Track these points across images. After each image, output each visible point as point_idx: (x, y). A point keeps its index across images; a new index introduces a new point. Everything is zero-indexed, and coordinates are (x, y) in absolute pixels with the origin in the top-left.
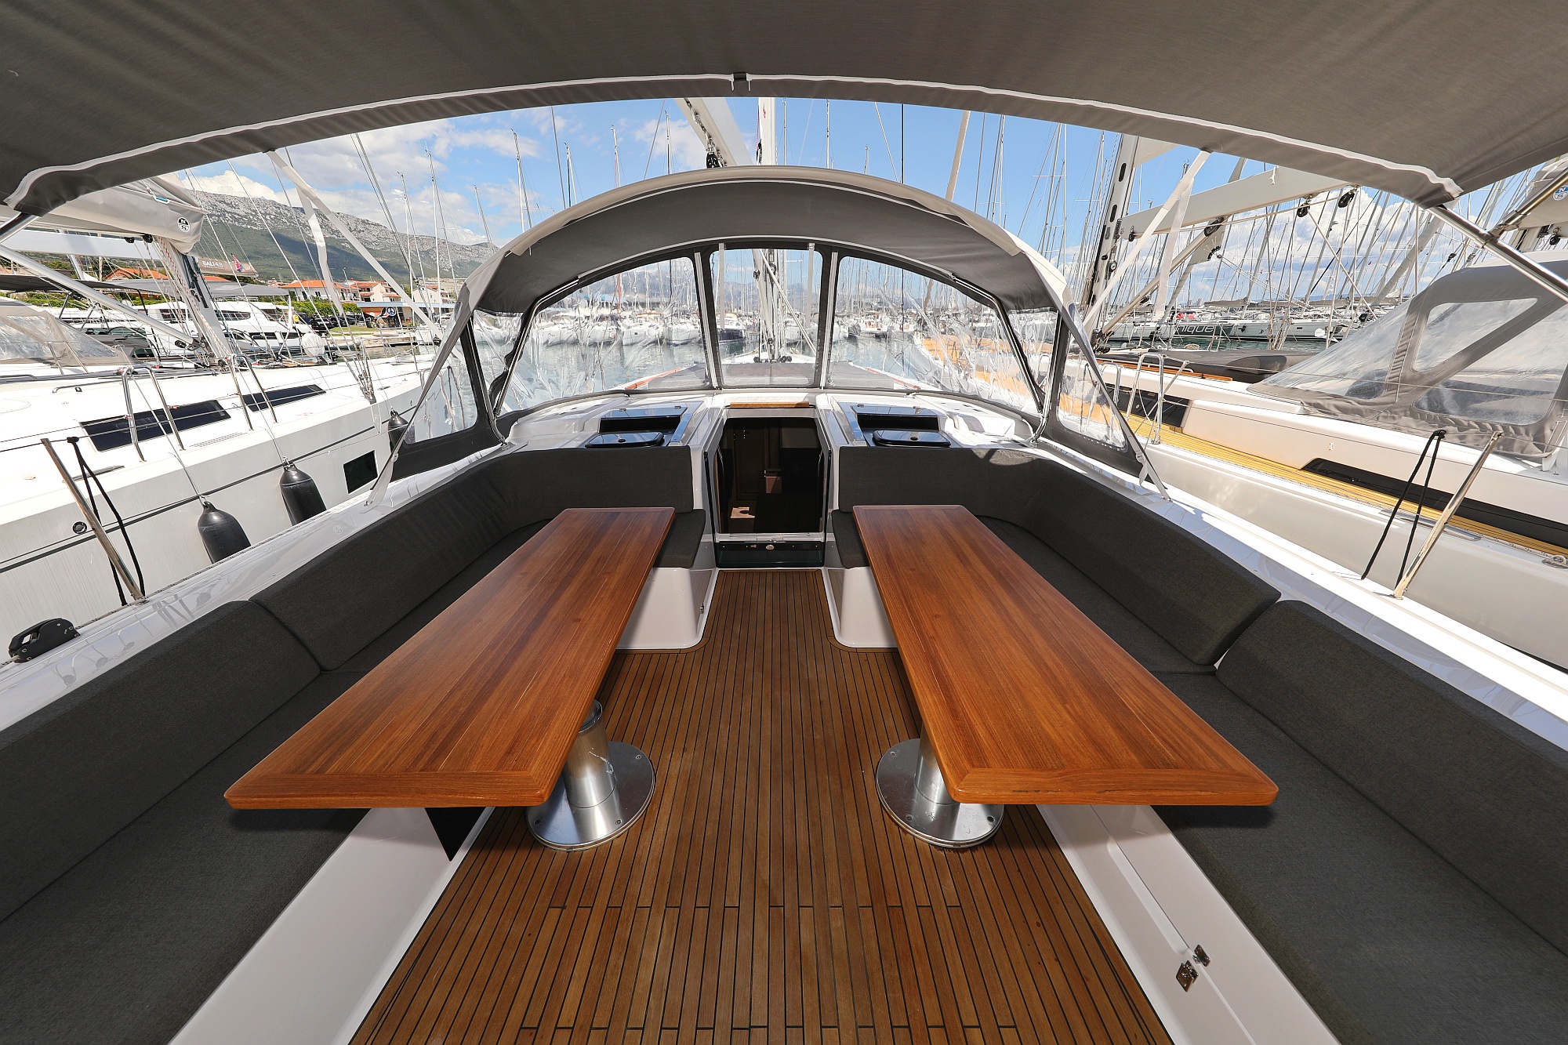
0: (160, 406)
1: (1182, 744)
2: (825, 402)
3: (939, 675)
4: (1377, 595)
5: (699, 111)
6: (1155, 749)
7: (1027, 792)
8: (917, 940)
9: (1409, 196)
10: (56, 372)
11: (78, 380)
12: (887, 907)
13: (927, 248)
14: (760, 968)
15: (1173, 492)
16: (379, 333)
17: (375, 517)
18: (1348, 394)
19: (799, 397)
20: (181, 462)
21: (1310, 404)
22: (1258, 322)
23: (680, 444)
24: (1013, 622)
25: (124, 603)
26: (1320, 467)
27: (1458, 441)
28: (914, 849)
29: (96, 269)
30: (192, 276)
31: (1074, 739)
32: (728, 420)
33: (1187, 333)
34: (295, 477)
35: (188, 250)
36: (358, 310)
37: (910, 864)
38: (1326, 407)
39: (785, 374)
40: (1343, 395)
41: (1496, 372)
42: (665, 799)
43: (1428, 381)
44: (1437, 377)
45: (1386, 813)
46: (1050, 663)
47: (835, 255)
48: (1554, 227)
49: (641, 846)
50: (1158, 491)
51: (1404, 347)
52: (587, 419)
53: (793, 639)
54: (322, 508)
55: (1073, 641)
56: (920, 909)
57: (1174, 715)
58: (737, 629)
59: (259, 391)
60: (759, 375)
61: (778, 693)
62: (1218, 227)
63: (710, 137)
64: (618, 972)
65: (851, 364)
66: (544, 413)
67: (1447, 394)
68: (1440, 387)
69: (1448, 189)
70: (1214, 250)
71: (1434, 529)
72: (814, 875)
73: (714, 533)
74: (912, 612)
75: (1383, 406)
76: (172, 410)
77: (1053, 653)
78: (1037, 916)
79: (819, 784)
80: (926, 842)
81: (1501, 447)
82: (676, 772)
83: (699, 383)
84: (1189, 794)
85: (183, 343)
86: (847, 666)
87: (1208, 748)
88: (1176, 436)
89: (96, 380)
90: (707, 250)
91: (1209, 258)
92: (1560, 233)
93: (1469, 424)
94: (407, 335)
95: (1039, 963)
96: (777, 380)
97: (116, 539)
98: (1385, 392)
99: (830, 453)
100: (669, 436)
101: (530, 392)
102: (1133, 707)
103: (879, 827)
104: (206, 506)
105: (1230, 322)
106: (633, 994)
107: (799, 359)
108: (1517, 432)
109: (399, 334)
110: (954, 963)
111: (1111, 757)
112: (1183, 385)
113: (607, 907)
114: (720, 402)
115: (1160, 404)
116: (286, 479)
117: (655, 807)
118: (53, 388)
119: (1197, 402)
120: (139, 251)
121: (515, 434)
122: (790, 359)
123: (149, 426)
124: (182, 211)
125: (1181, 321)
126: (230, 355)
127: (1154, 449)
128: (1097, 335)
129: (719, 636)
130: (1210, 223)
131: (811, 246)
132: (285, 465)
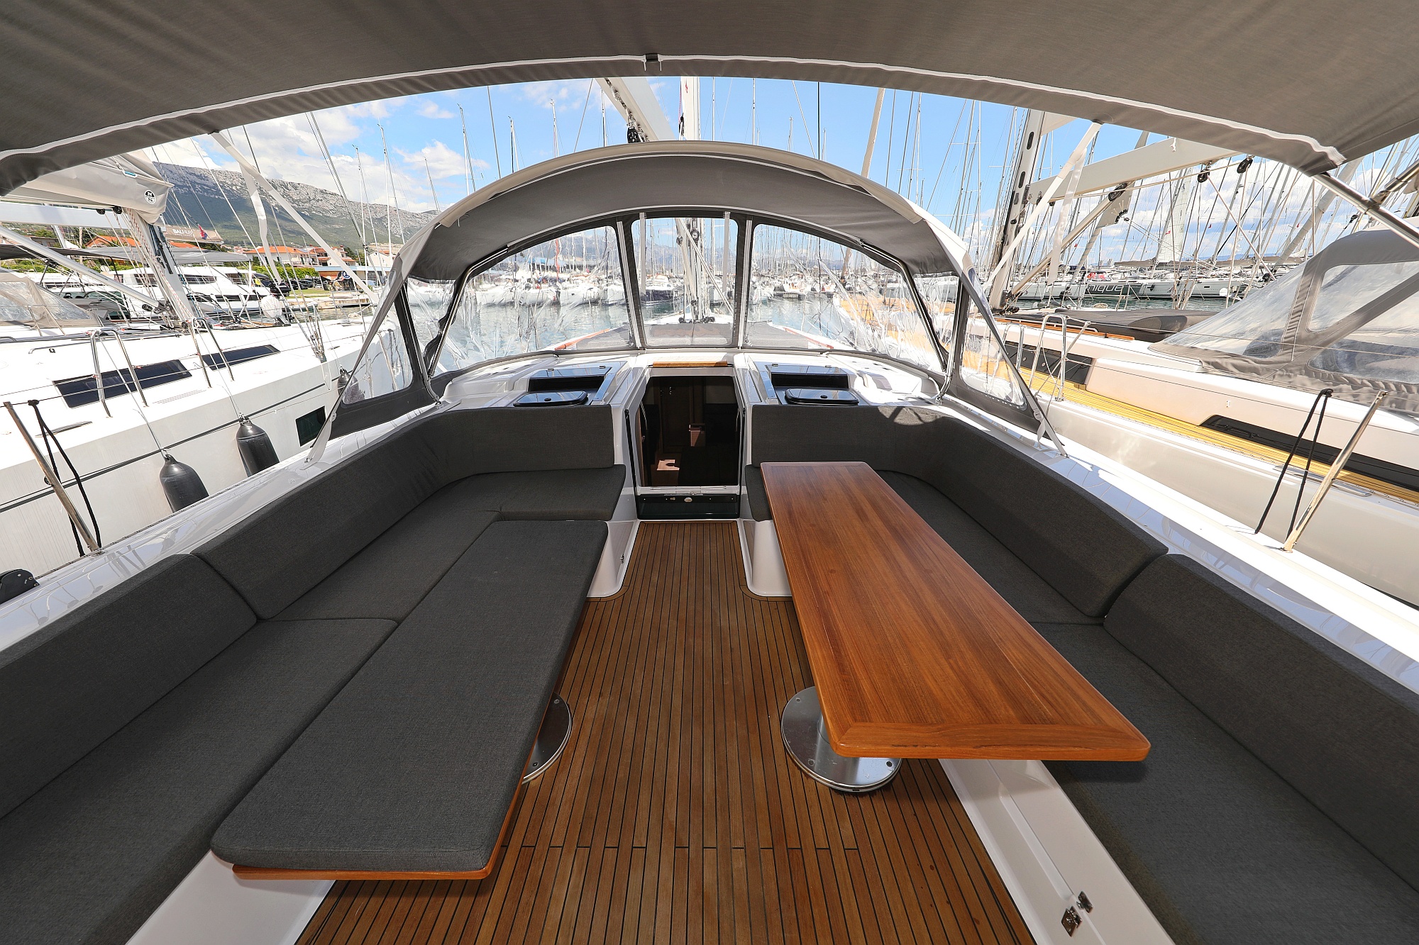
0: (126, 366)
1: (1059, 700)
2: (742, 361)
3: (829, 630)
4: (1267, 549)
5: (619, 89)
6: (1033, 705)
7: (906, 746)
8: (815, 882)
9: (1294, 164)
10: (35, 334)
11: (51, 342)
12: (787, 849)
13: (834, 216)
14: (664, 907)
15: (1072, 448)
16: (335, 295)
17: (314, 472)
18: (1245, 353)
19: (717, 357)
20: (144, 418)
21: (1208, 363)
22: (1166, 281)
23: (602, 403)
24: (905, 577)
25: (82, 554)
26: (1217, 424)
27: (1352, 399)
28: (815, 792)
29: (77, 237)
30: (158, 245)
31: (955, 694)
32: (652, 379)
33: (1097, 292)
34: (250, 432)
35: (154, 221)
36: (316, 274)
37: (811, 807)
38: (1224, 365)
40: (1241, 354)
41: (1391, 331)
42: (580, 742)
43: (1321, 340)
44: (1332, 336)
45: (1262, 762)
46: (938, 619)
47: (749, 223)
49: (556, 788)
50: (1054, 447)
51: (1300, 308)
52: (516, 379)
53: (707, 588)
54: (276, 461)
55: (961, 596)
56: (818, 851)
57: (1054, 671)
58: (655, 578)
59: (218, 351)
60: (680, 336)
61: (691, 640)
62: (1122, 192)
63: (630, 112)
64: (529, 909)
66: (477, 373)
67: (1341, 353)
68: (1334, 346)
69: (1331, 158)
70: (1121, 214)
71: (1322, 484)
72: (719, 817)
73: (635, 486)
74: (809, 568)
75: (1279, 365)
76: (137, 370)
77: (941, 608)
78: (931, 859)
79: (727, 729)
80: (826, 786)
81: (1394, 405)
82: (592, 716)
84: (1063, 750)
85: (149, 307)
86: (758, 615)
87: (1084, 704)
88: (1080, 393)
89: (69, 341)
90: (629, 219)
91: (1117, 221)
93: (1362, 382)
94: (360, 297)
95: (931, 905)
96: (698, 340)
97: (73, 493)
98: (1281, 352)
99: (744, 411)
100: (593, 394)
101: (464, 354)
102: (1014, 662)
103: (782, 771)
104: (168, 459)
105: (1139, 281)
106: (542, 931)
108: (1409, 391)
109: (350, 296)
110: (850, 905)
111: (989, 712)
112: (1086, 344)
113: (522, 846)
114: (643, 363)
115: (1063, 362)
116: (242, 434)
117: (571, 750)
118: (29, 350)
119: (1100, 361)
120: (110, 221)
121: (450, 393)
122: (713, 319)
123: (116, 384)
124: (148, 184)
125: (1091, 281)
126: (191, 318)
127: (1055, 406)
128: (1007, 296)
129: (638, 586)
130: (1113, 189)
131: (727, 214)
132: (241, 420)
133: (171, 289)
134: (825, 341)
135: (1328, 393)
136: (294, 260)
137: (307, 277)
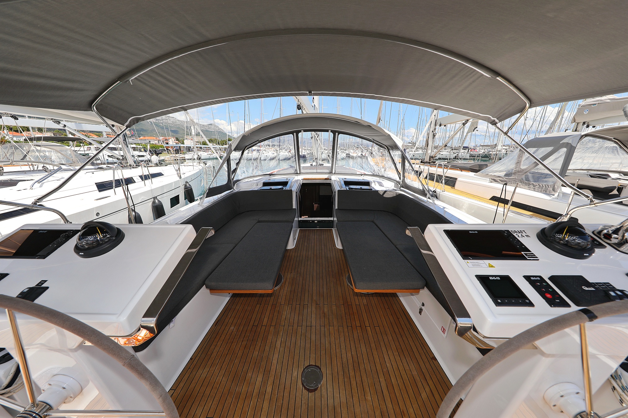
0: (122, 178)
2: (334, 178)
8: (355, 311)
11: (92, 170)
12: (348, 305)
14: (314, 316)
16: (172, 155)
18: (504, 176)
19: (326, 176)
21: (492, 179)
23: (289, 189)
26: (495, 199)
27: (533, 190)
30: (125, 137)
32: (303, 183)
34: (157, 202)
36: (164, 147)
38: (496, 180)
39: (321, 169)
40: (503, 177)
42: (286, 283)
43: (525, 172)
44: (527, 170)
47: (337, 134)
48: (587, 122)
49: (280, 292)
50: (432, 202)
51: (518, 162)
52: (258, 182)
53: (323, 247)
56: (356, 305)
58: (306, 244)
60: (313, 169)
61: (318, 260)
63: (298, 100)
64: (277, 316)
65: (344, 166)
66: (244, 181)
67: (530, 175)
68: (528, 174)
69: (496, 121)
70: (475, 128)
72: (328, 298)
73: (298, 217)
75: (513, 180)
78: (388, 307)
79: (330, 280)
81: (544, 191)
82: (289, 277)
83: (293, 171)
85: (119, 159)
86: (339, 254)
88: (452, 190)
90: (298, 132)
91: (474, 131)
92: (589, 124)
93: (536, 185)
94: (182, 156)
95: (387, 315)
96: (319, 171)
98: (513, 175)
99: (335, 192)
100: (285, 187)
105: (491, 152)
107: (326, 164)
108: (548, 187)
109: (179, 156)
112: (451, 173)
113: (273, 304)
114: (300, 178)
115: (443, 179)
116: (154, 202)
117: (284, 284)
118: (85, 173)
119: (459, 179)
121: (236, 186)
122: (323, 165)
125: (472, 152)
126: (132, 163)
127: (442, 193)
128: (431, 157)
129: (300, 246)
130: (464, 122)
131: (330, 131)
132: (154, 198)
133: (127, 153)
134: (363, 172)
135: (506, 184)
136: (156, 142)
137: (160, 148)
